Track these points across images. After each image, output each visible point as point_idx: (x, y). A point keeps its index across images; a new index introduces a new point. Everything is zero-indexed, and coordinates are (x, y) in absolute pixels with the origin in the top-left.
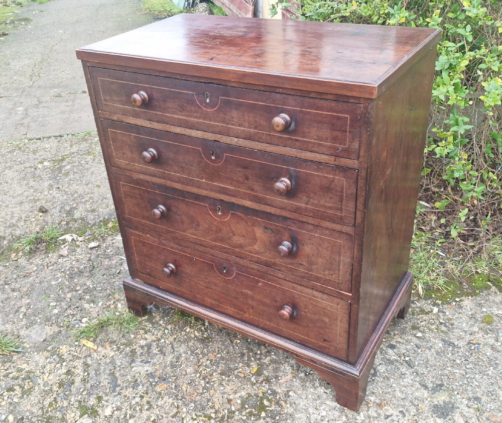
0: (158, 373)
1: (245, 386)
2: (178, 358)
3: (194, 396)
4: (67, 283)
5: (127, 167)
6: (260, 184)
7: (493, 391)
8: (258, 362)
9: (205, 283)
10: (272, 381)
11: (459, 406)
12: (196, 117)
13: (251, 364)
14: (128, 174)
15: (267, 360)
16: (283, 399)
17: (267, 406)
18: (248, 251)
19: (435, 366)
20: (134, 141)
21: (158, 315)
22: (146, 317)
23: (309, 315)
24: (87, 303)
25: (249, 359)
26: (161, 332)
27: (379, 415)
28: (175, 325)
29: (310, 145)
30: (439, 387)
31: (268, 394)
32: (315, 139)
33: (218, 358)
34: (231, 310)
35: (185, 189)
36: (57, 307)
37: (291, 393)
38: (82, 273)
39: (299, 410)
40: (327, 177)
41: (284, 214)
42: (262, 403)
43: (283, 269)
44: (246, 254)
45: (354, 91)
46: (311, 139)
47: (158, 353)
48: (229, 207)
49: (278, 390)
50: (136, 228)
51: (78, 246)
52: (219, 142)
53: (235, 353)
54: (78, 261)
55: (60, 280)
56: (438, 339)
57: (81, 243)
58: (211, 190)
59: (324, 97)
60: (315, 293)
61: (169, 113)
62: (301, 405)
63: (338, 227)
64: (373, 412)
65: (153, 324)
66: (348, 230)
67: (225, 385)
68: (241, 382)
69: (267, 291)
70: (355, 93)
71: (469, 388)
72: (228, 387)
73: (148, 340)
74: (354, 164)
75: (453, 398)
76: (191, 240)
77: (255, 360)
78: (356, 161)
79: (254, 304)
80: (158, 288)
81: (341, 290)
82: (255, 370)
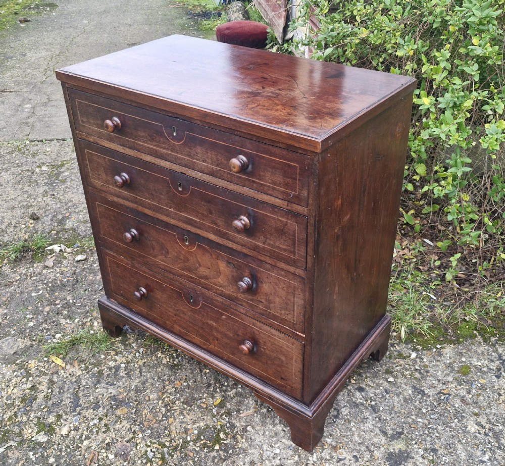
0: (121, 397)
1: (205, 417)
2: (144, 383)
3: (153, 423)
4: (47, 296)
5: (102, 188)
6: (222, 219)
7: (452, 444)
8: (223, 393)
9: (174, 310)
10: (233, 414)
11: (414, 456)
12: (164, 148)
13: (216, 395)
14: (103, 195)
15: (231, 393)
16: (240, 433)
17: (223, 440)
18: (213, 283)
19: (400, 413)
20: (108, 164)
21: (133, 337)
22: (120, 338)
23: (268, 352)
24: (64, 318)
25: (215, 390)
26: (132, 354)
27: (332, 457)
28: (147, 349)
29: (266, 188)
30: (397, 435)
31: (226, 427)
32: (269, 183)
33: (184, 386)
34: (198, 340)
35: (155, 216)
36: (33, 320)
37: (248, 428)
38: (64, 286)
39: (253, 446)
40: (281, 221)
41: (245, 251)
42: (218, 435)
43: (245, 304)
44: (212, 286)
45: (301, 143)
46: (266, 182)
47: (125, 376)
48: (195, 239)
49: (237, 424)
50: (111, 249)
51: (65, 258)
52: (185, 174)
53: (202, 383)
54: (62, 273)
55: (41, 292)
56: (408, 386)
57: (68, 255)
58: (179, 220)
59: (276, 144)
60: (273, 331)
61: (140, 141)
62: (256, 441)
63: (292, 269)
64: (327, 454)
65: (126, 345)
66: (301, 273)
67: (186, 414)
68: (201, 412)
69: (230, 325)
70: (302, 145)
71: (429, 439)
72: (188, 417)
73: (118, 362)
74: (304, 211)
75: (410, 447)
76: (161, 266)
77: (221, 392)
78: (306, 209)
79: (219, 336)
80: (131, 311)
81: (296, 330)
82: (218, 401)
